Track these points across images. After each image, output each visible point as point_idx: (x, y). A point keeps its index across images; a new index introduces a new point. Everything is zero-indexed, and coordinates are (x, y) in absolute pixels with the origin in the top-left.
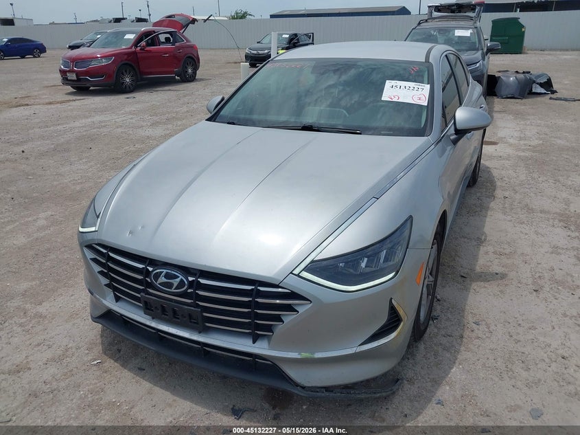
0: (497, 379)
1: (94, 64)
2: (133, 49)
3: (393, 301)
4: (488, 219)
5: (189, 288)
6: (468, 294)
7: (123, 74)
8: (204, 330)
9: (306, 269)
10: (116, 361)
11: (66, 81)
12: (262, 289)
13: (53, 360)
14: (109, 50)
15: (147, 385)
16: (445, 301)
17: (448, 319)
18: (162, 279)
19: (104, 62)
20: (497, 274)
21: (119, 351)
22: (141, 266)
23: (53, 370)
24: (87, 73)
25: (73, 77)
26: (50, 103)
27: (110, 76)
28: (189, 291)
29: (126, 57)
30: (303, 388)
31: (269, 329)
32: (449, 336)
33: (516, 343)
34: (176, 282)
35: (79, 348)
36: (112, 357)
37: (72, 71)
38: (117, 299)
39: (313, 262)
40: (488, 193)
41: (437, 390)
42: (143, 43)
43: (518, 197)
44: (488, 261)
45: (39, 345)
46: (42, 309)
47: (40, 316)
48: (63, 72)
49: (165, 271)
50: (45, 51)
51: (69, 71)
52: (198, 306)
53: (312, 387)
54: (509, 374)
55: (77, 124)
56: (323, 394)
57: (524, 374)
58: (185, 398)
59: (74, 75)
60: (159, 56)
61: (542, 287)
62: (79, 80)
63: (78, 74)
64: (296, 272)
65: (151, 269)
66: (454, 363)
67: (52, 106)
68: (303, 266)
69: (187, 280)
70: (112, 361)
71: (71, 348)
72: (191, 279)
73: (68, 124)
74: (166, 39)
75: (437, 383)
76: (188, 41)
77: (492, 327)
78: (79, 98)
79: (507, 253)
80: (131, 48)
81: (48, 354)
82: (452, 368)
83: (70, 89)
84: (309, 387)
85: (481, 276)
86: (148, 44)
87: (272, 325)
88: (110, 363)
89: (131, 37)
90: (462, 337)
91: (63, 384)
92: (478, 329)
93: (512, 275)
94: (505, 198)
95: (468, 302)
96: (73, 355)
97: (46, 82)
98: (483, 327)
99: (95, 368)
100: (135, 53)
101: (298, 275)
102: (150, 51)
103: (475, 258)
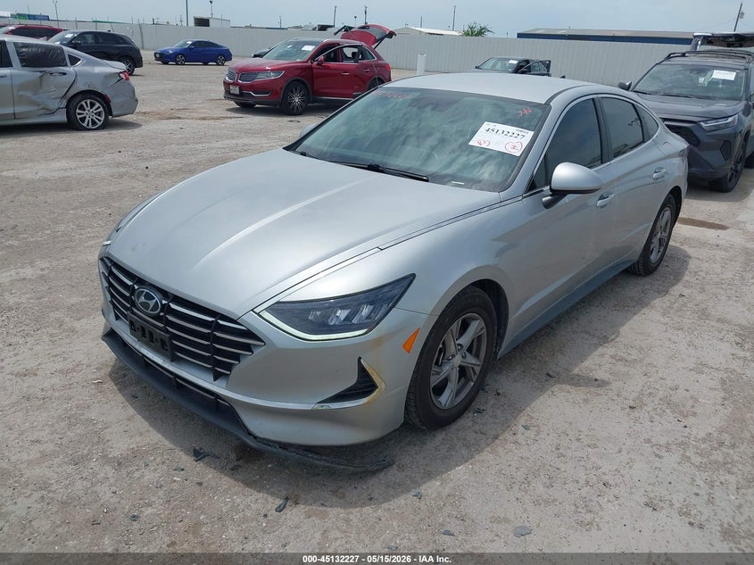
0: (502, 487)
1: (261, 78)
2: (309, 64)
3: (362, 360)
4: (635, 317)
5: (161, 311)
6: (540, 396)
7: (292, 92)
8: (174, 359)
9: (269, 309)
10: (116, 385)
11: (228, 95)
12: (221, 322)
13: (61, 371)
14: (283, 62)
15: (131, 411)
16: (505, 396)
17: (495, 416)
18: (142, 299)
19: (273, 76)
20: (596, 380)
21: (125, 376)
22: (130, 283)
23: (55, 380)
24: (251, 87)
25: (235, 90)
26: (204, 119)
27: (276, 93)
28: (162, 314)
29: (299, 72)
30: (255, 437)
31: (229, 367)
32: (482, 433)
33: (559, 457)
34: (152, 303)
35: (90, 366)
36: (114, 380)
37: (235, 84)
38: (117, 318)
39: (278, 303)
40: (661, 288)
41: (425, 482)
42: (321, 57)
43: (700, 297)
44: (595, 365)
45: (56, 356)
46: (77, 325)
47: (73, 330)
48: (226, 84)
49: (146, 290)
50: (231, 59)
51: (233, 84)
52: (168, 332)
53: (264, 439)
54: (523, 486)
55: (219, 144)
56: (275, 450)
57: (541, 489)
58: (159, 431)
59: (237, 89)
60: (336, 74)
61: (642, 405)
62: (241, 94)
63: (241, 87)
64: (257, 310)
65: (136, 287)
66: (467, 461)
67: (205, 122)
68: (266, 305)
69: (161, 303)
70: (113, 384)
71: (83, 364)
72: (164, 302)
73: (209, 143)
74: (354, 54)
75: (429, 476)
76: (379, 58)
77: (543, 435)
78: (237, 115)
79: (629, 359)
80: (307, 62)
81: (59, 366)
82: (458, 466)
83: (233, 104)
84: (261, 438)
85: (573, 379)
86: (328, 59)
87: (233, 364)
88: (110, 386)
89: (309, 49)
90: (496, 437)
91: (57, 394)
92: (523, 434)
93: (616, 385)
94: (682, 296)
95: (533, 405)
96: (81, 370)
97: (213, 95)
98: (531, 433)
99: (93, 386)
100: (311, 68)
101: (258, 314)
102: (328, 68)
103: (583, 357)
